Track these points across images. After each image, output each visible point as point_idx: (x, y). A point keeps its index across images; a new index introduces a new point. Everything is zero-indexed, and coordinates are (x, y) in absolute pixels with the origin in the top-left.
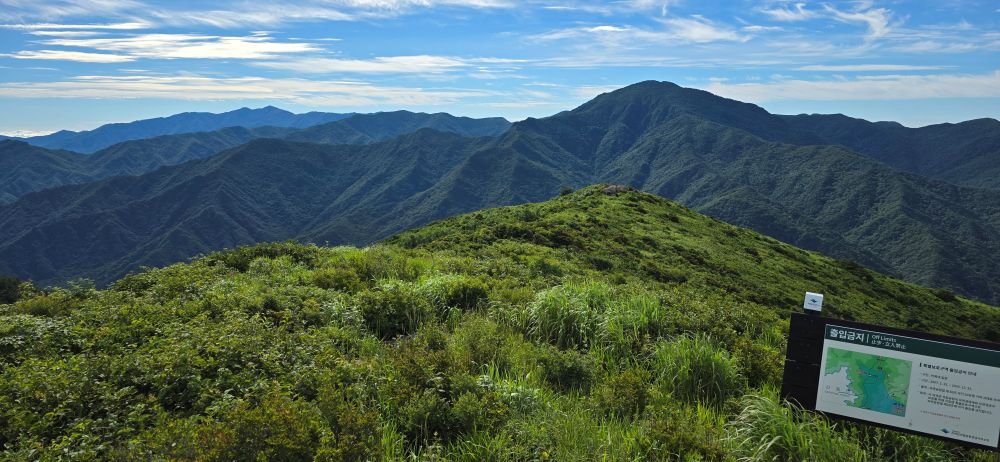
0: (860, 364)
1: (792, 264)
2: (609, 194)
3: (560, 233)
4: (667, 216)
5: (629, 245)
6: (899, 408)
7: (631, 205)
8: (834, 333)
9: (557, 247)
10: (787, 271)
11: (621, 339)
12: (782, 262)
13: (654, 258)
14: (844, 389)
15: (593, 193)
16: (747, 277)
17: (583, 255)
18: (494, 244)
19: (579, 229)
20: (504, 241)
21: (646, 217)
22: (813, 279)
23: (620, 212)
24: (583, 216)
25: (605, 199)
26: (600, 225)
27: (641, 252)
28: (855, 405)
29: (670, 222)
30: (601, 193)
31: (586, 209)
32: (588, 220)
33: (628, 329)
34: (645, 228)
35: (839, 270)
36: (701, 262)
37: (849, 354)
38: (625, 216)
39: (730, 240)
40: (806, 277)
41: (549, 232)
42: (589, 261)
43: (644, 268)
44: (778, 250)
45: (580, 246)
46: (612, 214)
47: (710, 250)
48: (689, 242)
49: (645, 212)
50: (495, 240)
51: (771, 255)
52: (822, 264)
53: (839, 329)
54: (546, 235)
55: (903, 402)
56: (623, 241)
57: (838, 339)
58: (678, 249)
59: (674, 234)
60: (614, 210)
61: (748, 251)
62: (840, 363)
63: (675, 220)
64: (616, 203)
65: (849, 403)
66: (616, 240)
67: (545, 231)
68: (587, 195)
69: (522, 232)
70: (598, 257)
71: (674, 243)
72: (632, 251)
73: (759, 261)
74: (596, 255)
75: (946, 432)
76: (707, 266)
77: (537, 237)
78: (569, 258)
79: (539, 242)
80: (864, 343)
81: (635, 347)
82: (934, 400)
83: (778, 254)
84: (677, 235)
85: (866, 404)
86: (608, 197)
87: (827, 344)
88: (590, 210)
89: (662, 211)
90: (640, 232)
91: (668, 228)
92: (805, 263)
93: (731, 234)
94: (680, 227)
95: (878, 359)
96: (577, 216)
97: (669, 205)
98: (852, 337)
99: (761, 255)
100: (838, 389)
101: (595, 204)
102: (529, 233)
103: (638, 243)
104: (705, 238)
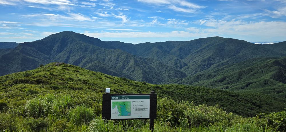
0: (120, 104)
1: (111, 80)
2: (57, 65)
3: (39, 79)
4: (76, 71)
5: (64, 80)
6: (129, 114)
7: (64, 68)
8: (113, 98)
9: (39, 84)
10: (110, 82)
11: (58, 111)
12: (108, 80)
13: (72, 83)
14: (117, 112)
15: (51, 65)
16: (99, 85)
17: (48, 86)
18: (13, 86)
19: (47, 77)
20: (17, 84)
21: (69, 72)
22: (116, 83)
23: (61, 71)
24: (48, 73)
25: (56, 67)
26: (54, 75)
27: (68, 82)
28: (120, 115)
29: (77, 72)
30: (54, 65)
31: (49, 71)
32: (50, 74)
33: (60, 107)
34: (69, 75)
35: (122, 80)
36: (87, 83)
37: (117, 102)
38: (62, 72)
39: (94, 76)
40: (114, 83)
41: (35, 79)
42: (51, 87)
43: (69, 87)
44: (107, 77)
45: (47, 83)
46: (58, 72)
47: (89, 79)
48: (83, 78)
49: (69, 70)
50: (13, 85)
51: (106, 79)
52: (118, 79)
53: (114, 97)
54: (34, 81)
55: (130, 112)
56: (63, 79)
57: (114, 99)
58: (80, 80)
59: (78, 76)
60: (59, 70)
61: (99, 78)
62: (115, 105)
63: (78, 72)
64: (59, 68)
65: (118, 115)
66: (60, 80)
67: (34, 79)
68: (49, 66)
69: (25, 80)
70: (54, 86)
71: (78, 78)
72: (65, 82)
73: (102, 80)
74: (53, 85)
75: (139, 117)
76: (88, 84)
77: (31, 82)
78: (43, 87)
79: (32, 83)
80: (120, 99)
81: (63, 112)
82: (136, 110)
83: (107, 78)
84: (79, 76)
85: (122, 115)
86: (56, 66)
87: (112, 101)
88: (50, 71)
89: (74, 69)
90: (67, 76)
91: (76, 74)
92: (114, 80)
93: (94, 74)
94: (80, 73)
95: (124, 102)
96: (46, 73)
97: (76, 67)
98: (117, 98)
99: (103, 79)
100: (115, 112)
101: (52, 69)
102: (27, 81)
103: (67, 80)
104: (87, 76)
